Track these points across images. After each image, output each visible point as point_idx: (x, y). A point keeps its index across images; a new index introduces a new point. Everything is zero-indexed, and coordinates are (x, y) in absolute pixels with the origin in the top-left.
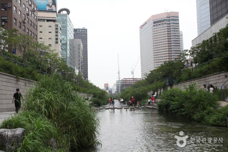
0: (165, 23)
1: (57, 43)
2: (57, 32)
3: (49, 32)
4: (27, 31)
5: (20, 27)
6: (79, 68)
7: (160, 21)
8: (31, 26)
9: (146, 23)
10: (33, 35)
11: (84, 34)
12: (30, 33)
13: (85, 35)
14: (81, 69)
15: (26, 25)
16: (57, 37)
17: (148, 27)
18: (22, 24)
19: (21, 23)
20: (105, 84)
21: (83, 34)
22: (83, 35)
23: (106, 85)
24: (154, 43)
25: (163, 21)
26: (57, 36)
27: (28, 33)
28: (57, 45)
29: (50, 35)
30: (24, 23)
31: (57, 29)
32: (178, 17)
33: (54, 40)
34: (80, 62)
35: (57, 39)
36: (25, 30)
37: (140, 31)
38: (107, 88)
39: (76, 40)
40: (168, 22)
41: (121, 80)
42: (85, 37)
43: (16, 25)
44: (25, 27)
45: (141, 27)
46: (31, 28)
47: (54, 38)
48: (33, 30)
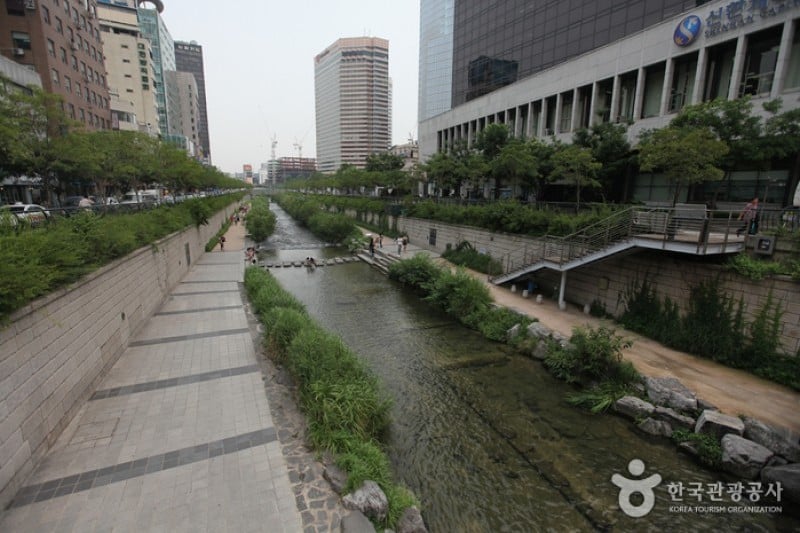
0: (364, 59)
1: (146, 87)
2: (143, 63)
3: (125, 61)
4: (82, 68)
5: (65, 60)
6: (194, 137)
7: (355, 53)
8: (87, 56)
9: (327, 52)
10: (96, 77)
11: (196, 57)
12: (89, 72)
13: (197, 60)
14: (197, 139)
15: (77, 54)
16: (144, 75)
17: (332, 61)
18: (69, 52)
19: (65, 51)
20: (245, 166)
21: (193, 56)
22: (194, 59)
23: (248, 169)
24: (341, 96)
25: (361, 53)
26: (144, 70)
27: (85, 73)
28: (146, 92)
29: (127, 69)
30: (73, 49)
31: (142, 54)
32: (387, 50)
33: (140, 83)
34: (195, 124)
35: (145, 79)
36: (76, 67)
37: (316, 65)
38: (249, 174)
39: (183, 73)
40: (369, 58)
41: (276, 159)
42: (199, 65)
43: (55, 56)
44: (75, 58)
45: (319, 58)
46: (90, 61)
47: (137, 75)
48: (96, 66)
